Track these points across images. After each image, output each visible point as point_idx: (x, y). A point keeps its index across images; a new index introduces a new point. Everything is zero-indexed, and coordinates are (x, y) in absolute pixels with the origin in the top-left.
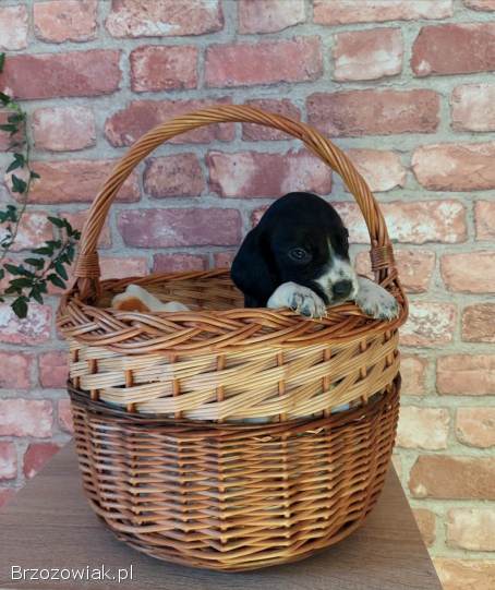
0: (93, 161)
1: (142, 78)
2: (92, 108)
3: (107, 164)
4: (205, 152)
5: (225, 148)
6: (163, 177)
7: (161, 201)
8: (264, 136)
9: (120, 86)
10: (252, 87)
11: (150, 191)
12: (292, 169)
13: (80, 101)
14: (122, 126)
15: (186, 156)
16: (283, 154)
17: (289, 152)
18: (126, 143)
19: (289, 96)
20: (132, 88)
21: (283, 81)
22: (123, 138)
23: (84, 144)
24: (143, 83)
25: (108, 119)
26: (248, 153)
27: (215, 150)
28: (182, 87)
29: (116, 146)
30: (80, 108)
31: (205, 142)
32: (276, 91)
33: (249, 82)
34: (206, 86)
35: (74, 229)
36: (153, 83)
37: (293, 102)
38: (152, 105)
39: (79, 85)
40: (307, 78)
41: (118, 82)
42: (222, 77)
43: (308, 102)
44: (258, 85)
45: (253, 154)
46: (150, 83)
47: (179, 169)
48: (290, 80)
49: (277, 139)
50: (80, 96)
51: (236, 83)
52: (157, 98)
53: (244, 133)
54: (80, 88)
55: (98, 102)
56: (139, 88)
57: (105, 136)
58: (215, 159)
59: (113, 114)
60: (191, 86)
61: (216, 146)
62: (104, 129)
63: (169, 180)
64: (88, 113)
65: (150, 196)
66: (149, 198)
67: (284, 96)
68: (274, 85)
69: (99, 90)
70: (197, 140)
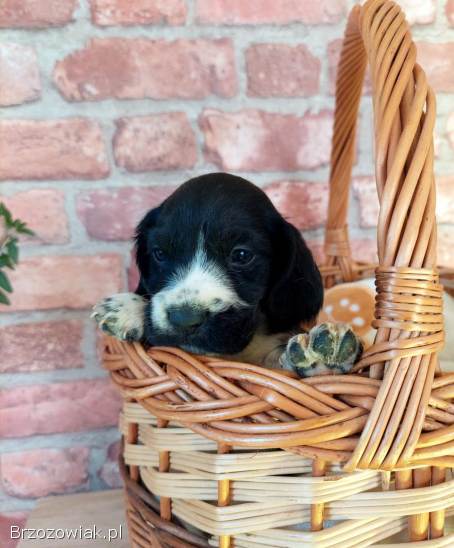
0: (37, 120)
1: (107, 6)
2: (34, 47)
3: (59, 126)
4: (200, 110)
5: (224, 105)
6: (140, 144)
7: (135, 176)
8: (275, 92)
9: (75, 15)
10: (260, 26)
11: (122, 163)
12: (311, 134)
13: (16, 34)
14: (78, 71)
15: (172, 115)
16: (300, 114)
17: (307, 114)
18: (87, 96)
19: (305, 41)
20: (93, 20)
21: (297, 22)
22: (81, 88)
23: (22, 98)
24: (108, 12)
25: (57, 62)
26: (256, 114)
27: (212, 109)
28: (164, 21)
29: (71, 100)
30: (14, 45)
31: (198, 97)
32: (289, 33)
33: (255, 20)
34: (198, 22)
35: (14, 217)
36: (123, 14)
37: (310, 49)
38: (124, 45)
39: (13, 12)
40: (326, 19)
41: (71, 11)
42: (219, 11)
43: (328, 51)
44: (266, 25)
45: (262, 114)
46: (118, 13)
47: (163, 133)
48: (306, 20)
49: (293, 96)
50: (15, 28)
51: (237, 20)
52: (130, 34)
53: (249, 87)
54: (14, 16)
55: (41, 37)
56: (103, 19)
57: (54, 86)
58: (212, 120)
59: (66, 54)
60: (176, 20)
61: (213, 102)
62: (53, 76)
63: (149, 148)
64: (28, 53)
65: (123, 170)
66: (123, 173)
67: (300, 41)
68: (286, 26)
69: (43, 21)
70: (186, 94)
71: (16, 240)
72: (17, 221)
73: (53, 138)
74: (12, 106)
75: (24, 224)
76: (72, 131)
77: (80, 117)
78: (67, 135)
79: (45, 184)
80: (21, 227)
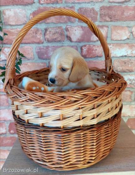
2: (25, 10)
4: (66, 26)
5: (72, 25)
6: (51, 35)
7: (50, 43)
9: (35, 1)
13: (20, 7)
15: (59, 27)
19: (94, 7)
20: (39, 2)
21: (92, 1)
23: (22, 23)
25: (31, 13)
26: (80, 27)
27: (69, 26)
28: (57, 2)
30: (20, 9)
31: (66, 23)
32: (90, 5)
33: (81, 1)
34: (66, 2)
35: (21, 53)
37: (95, 9)
38: (47, 9)
43: (100, 9)
44: (83, 2)
45: (82, 27)
47: (57, 32)
48: (94, 1)
50: (20, 5)
51: (76, 1)
52: (49, 6)
54: (20, 2)
55: (27, 7)
56: (42, 2)
58: (69, 29)
59: (33, 12)
60: (60, 2)
61: (69, 24)
62: (30, 17)
63: (53, 36)
64: (24, 11)
65: (47, 41)
66: (47, 42)
67: (92, 7)
68: (89, 3)
69: (27, 3)
70: (63, 22)
71: (21, 58)
72: (21, 54)
73: (30, 33)
74: (20, 25)
75: (23, 54)
76: (34, 32)
77: (36, 28)
78: (33, 33)
79: (28, 45)
80: (22, 55)
